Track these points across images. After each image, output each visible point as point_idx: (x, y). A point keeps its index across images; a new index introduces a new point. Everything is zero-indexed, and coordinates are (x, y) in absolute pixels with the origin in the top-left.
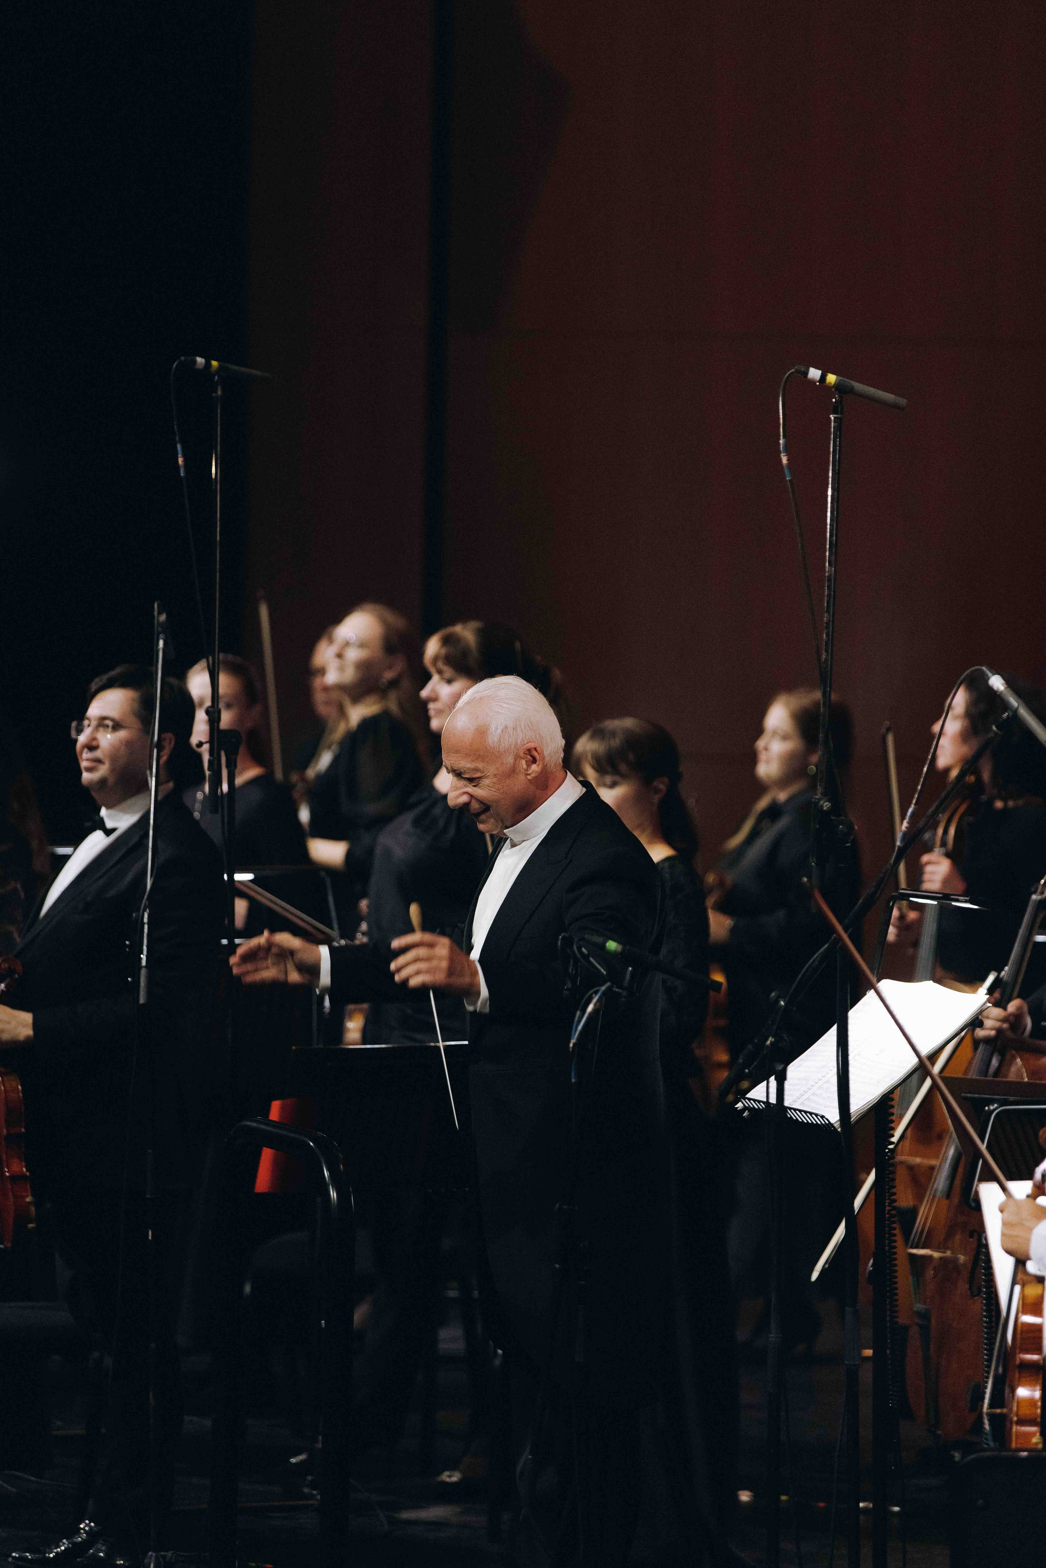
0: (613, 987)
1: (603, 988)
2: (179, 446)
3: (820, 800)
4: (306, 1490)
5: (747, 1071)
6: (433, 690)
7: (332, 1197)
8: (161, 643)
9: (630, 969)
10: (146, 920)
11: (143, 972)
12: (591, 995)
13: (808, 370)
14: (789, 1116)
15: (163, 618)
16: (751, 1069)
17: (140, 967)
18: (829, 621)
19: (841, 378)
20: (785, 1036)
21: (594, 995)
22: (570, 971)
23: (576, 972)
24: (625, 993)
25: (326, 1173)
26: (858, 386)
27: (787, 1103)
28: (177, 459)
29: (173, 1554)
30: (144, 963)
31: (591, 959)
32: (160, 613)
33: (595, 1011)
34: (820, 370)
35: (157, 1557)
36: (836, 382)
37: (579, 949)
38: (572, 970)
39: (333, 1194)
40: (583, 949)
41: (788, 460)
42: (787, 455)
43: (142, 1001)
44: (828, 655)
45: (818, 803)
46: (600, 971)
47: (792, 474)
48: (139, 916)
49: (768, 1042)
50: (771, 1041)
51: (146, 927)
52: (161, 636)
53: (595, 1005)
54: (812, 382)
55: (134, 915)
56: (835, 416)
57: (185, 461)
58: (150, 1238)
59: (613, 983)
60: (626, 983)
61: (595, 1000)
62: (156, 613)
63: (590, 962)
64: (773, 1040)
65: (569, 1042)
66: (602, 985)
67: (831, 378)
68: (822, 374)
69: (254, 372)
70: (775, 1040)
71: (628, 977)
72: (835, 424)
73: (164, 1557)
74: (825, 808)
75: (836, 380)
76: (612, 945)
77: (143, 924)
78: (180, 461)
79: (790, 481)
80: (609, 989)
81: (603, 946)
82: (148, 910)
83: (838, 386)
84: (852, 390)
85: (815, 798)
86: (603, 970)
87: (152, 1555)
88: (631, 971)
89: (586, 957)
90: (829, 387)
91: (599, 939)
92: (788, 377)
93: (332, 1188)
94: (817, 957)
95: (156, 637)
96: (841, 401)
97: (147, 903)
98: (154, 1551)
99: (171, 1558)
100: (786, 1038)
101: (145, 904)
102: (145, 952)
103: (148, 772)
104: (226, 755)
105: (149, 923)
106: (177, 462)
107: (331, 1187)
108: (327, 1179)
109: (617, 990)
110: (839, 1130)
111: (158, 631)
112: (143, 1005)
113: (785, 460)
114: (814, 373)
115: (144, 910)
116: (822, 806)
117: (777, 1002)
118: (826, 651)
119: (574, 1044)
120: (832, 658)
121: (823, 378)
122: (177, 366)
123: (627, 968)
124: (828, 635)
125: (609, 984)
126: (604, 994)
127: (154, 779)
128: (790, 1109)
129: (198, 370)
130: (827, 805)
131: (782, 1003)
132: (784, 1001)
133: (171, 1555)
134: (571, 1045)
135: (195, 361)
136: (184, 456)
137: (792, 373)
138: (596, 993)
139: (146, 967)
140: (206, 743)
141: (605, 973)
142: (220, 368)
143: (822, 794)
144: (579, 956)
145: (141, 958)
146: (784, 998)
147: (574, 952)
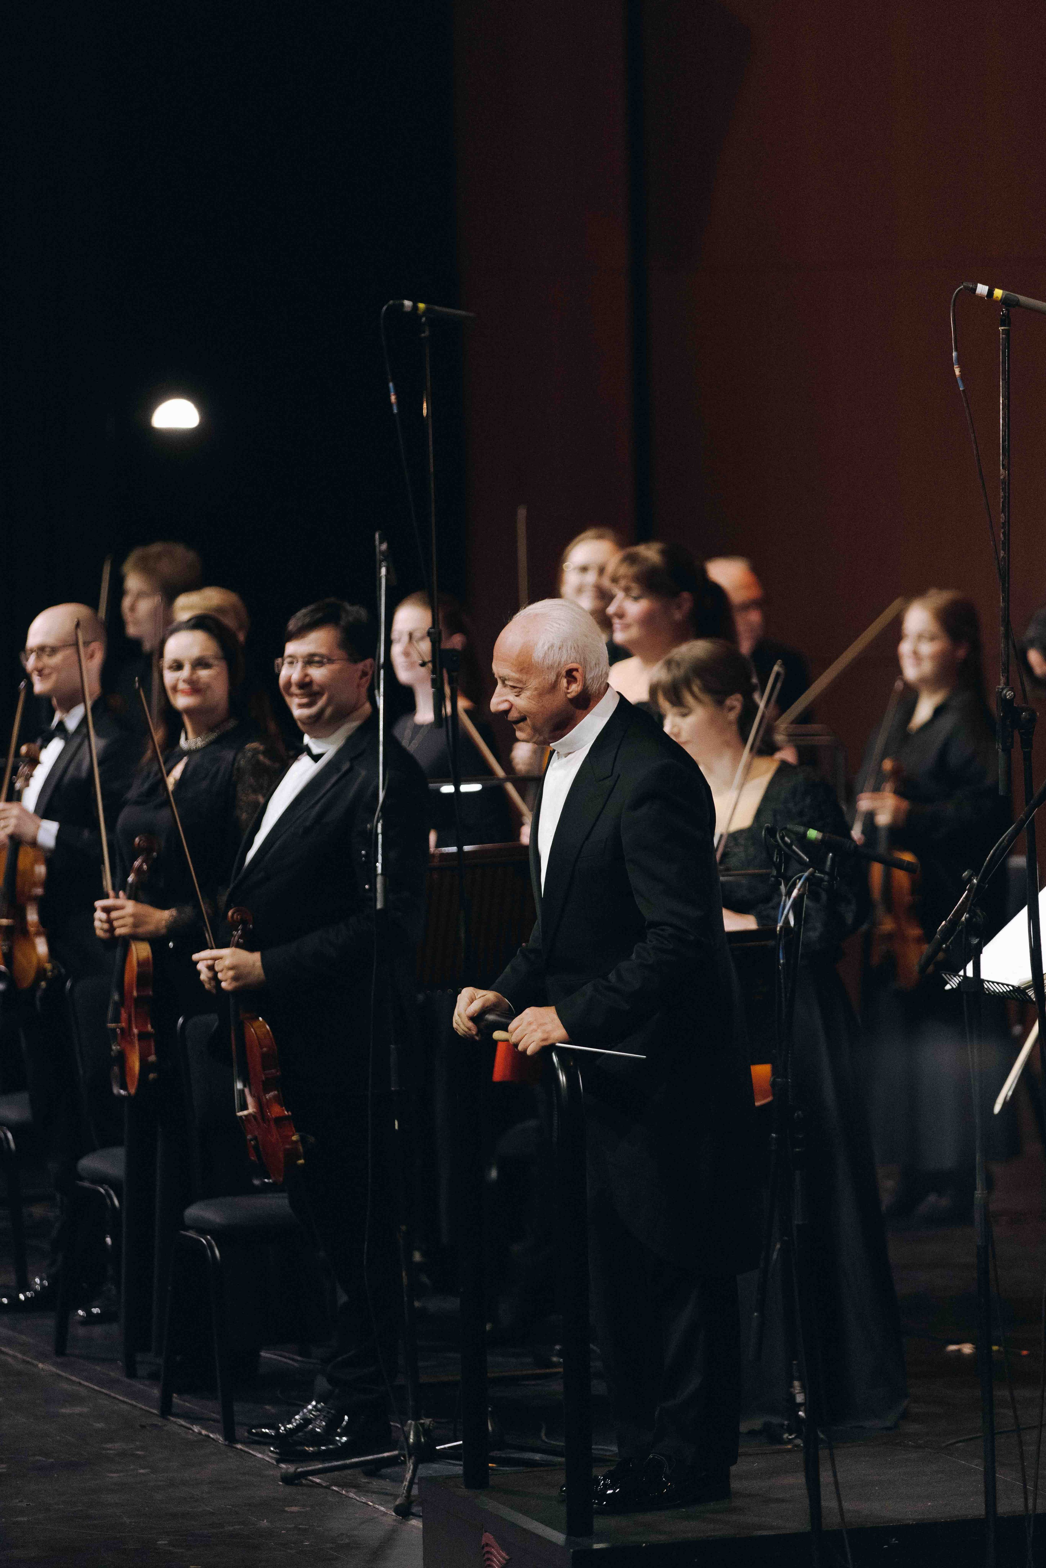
0: (815, 872)
1: (806, 874)
2: (391, 385)
3: (1003, 689)
4: (555, 1359)
5: (944, 946)
6: (620, 607)
7: (562, 1081)
8: (383, 571)
9: (831, 854)
10: (379, 830)
11: (379, 880)
12: (795, 881)
13: (977, 287)
14: (986, 987)
15: (384, 547)
16: (948, 943)
17: (376, 875)
18: (1005, 522)
19: (1007, 292)
20: (978, 911)
21: (798, 880)
22: (775, 860)
23: (781, 860)
24: (826, 878)
25: (555, 1059)
26: (1022, 298)
27: (984, 975)
28: (389, 397)
29: (430, 1422)
30: (379, 870)
31: (794, 847)
32: (381, 543)
33: (800, 897)
34: (986, 285)
35: (416, 1427)
36: (1002, 297)
37: (782, 838)
38: (777, 860)
39: (563, 1078)
40: (786, 839)
41: (960, 372)
42: (959, 367)
43: (379, 906)
44: (1005, 553)
45: (1002, 692)
46: (803, 859)
47: (964, 386)
48: (373, 825)
49: (963, 918)
50: (965, 917)
51: (380, 837)
52: (384, 564)
53: (799, 890)
54: (981, 298)
55: (369, 826)
56: (1002, 328)
57: (397, 398)
58: (396, 1127)
59: (815, 869)
60: (827, 869)
61: (798, 886)
62: (377, 542)
63: (794, 852)
64: (968, 915)
65: (777, 927)
66: (805, 872)
67: (998, 293)
68: (989, 290)
69: (459, 312)
70: (970, 915)
71: (829, 863)
72: (1003, 336)
73: (422, 1424)
74: (1008, 697)
75: (1003, 295)
76: (813, 834)
77: (377, 835)
78: (393, 398)
79: (963, 391)
80: (812, 874)
81: (805, 834)
82: (381, 821)
83: (1005, 301)
84: (1018, 304)
85: (998, 688)
86: (805, 858)
87: (411, 1423)
88: (833, 859)
89: (789, 846)
90: (996, 302)
91: (801, 829)
92: (957, 293)
93: (562, 1073)
94: (1006, 837)
95: (378, 566)
96: (1008, 314)
97: (380, 814)
98: (413, 1420)
99: (429, 1426)
100: (980, 913)
101: (378, 815)
102: (380, 859)
103: (376, 692)
104: (449, 673)
105: (382, 833)
106: (390, 400)
107: (560, 1071)
108: (556, 1064)
109: (819, 875)
110: (1034, 999)
111: (380, 560)
112: (380, 910)
113: (957, 371)
114: (982, 289)
115: (378, 822)
116: (1005, 695)
117: (969, 880)
118: (1004, 550)
119: (781, 928)
120: (1009, 557)
121: (990, 293)
122: (387, 309)
123: (828, 854)
124: (1004, 533)
125: (811, 869)
126: (807, 879)
127: (382, 698)
128: (988, 981)
129: (407, 313)
130: (1010, 694)
131: (975, 881)
132: (977, 879)
133: (428, 1423)
134: (778, 928)
135: (403, 305)
136: (396, 394)
137: (961, 289)
138: (800, 878)
139: (382, 874)
140: (429, 662)
141: (808, 860)
142: (427, 310)
143: (1005, 684)
144: (782, 845)
145: (376, 867)
146: (977, 876)
147: (777, 841)
